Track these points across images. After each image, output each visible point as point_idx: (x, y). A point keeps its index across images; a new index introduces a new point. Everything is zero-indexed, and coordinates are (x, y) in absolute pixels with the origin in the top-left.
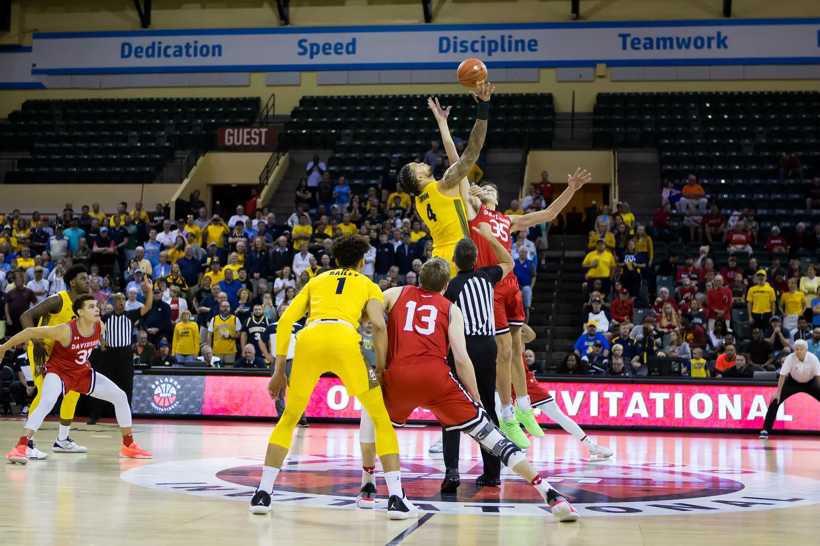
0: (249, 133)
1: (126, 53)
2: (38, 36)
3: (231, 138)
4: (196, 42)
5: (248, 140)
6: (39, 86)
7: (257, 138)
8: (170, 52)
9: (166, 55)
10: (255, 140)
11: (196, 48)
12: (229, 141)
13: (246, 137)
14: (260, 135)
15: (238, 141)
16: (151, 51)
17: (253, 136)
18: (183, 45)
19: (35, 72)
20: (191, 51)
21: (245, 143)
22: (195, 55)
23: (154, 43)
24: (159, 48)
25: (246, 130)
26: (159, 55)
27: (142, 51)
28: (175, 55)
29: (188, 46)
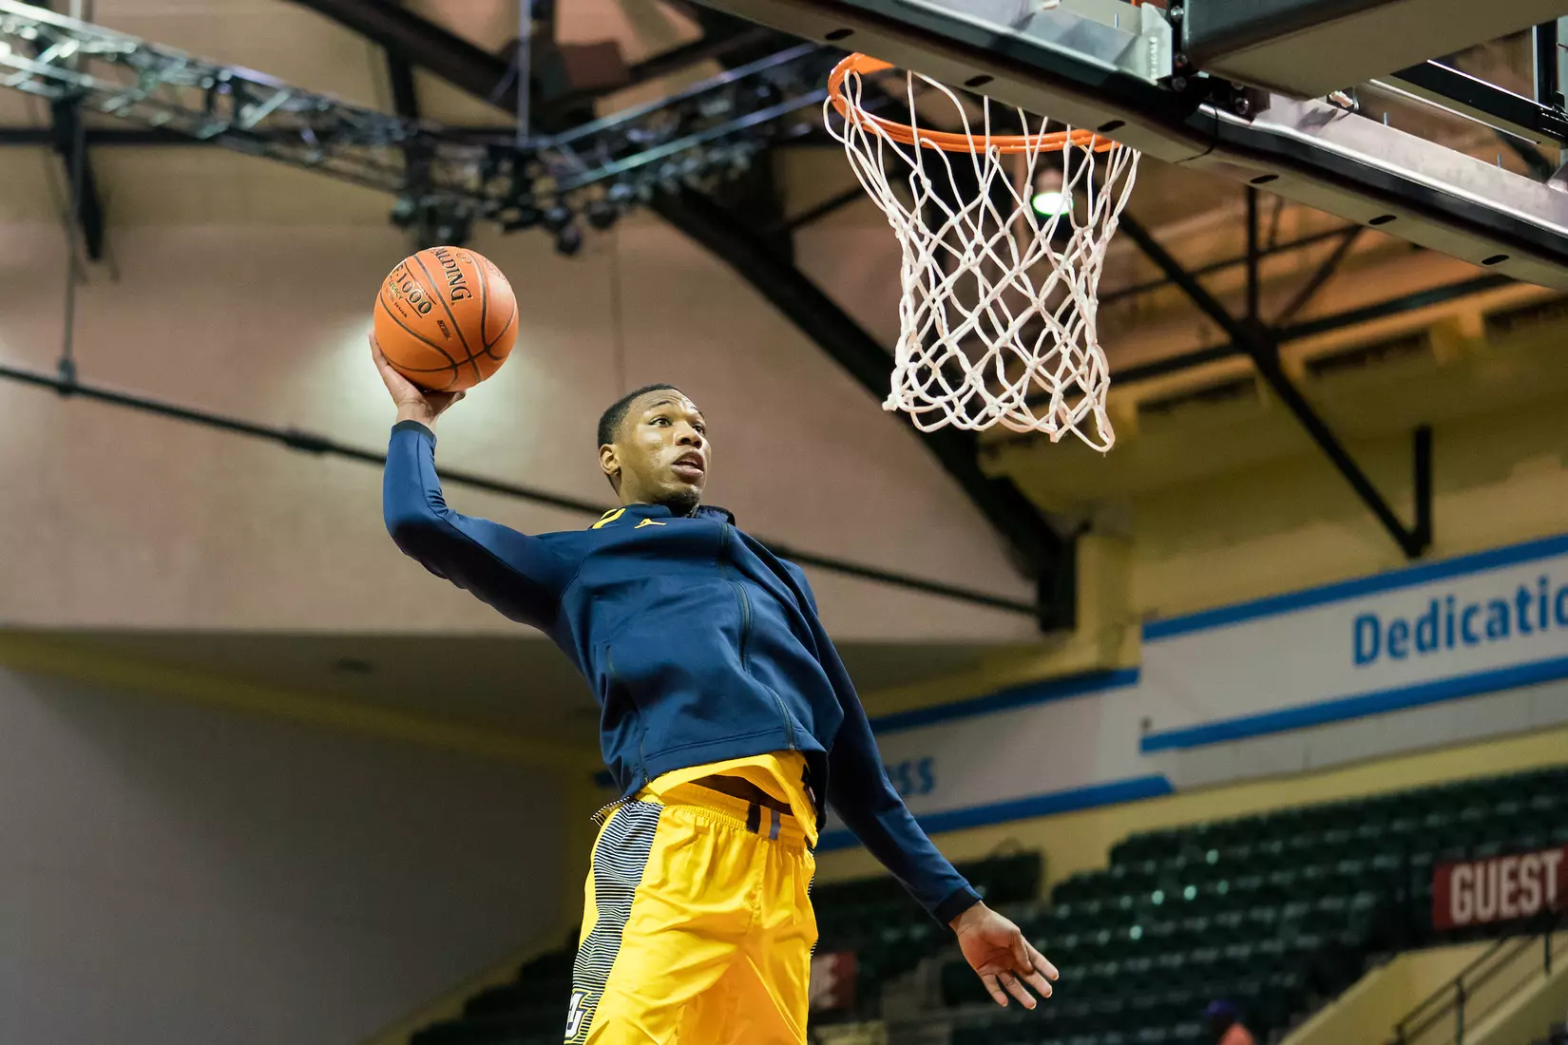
0: (1514, 875)
1: (1367, 646)
2: (1158, 629)
3: (1468, 897)
4: (1543, 582)
5: (1514, 898)
6: (1155, 788)
7: (1535, 886)
8: (1478, 625)
9: (1470, 638)
10: (1529, 894)
11: (1543, 600)
12: (1462, 906)
13: (1507, 887)
14: (1541, 875)
15: (1486, 903)
16: (1432, 631)
17: (1525, 881)
18: (1510, 596)
19: (1152, 744)
20: (1533, 614)
21: (1507, 910)
22: (1543, 623)
23: (1435, 607)
24: (1450, 619)
25: (1508, 864)
26: (1450, 642)
27: (1405, 635)
28: (1491, 633)
29: (1523, 598)
